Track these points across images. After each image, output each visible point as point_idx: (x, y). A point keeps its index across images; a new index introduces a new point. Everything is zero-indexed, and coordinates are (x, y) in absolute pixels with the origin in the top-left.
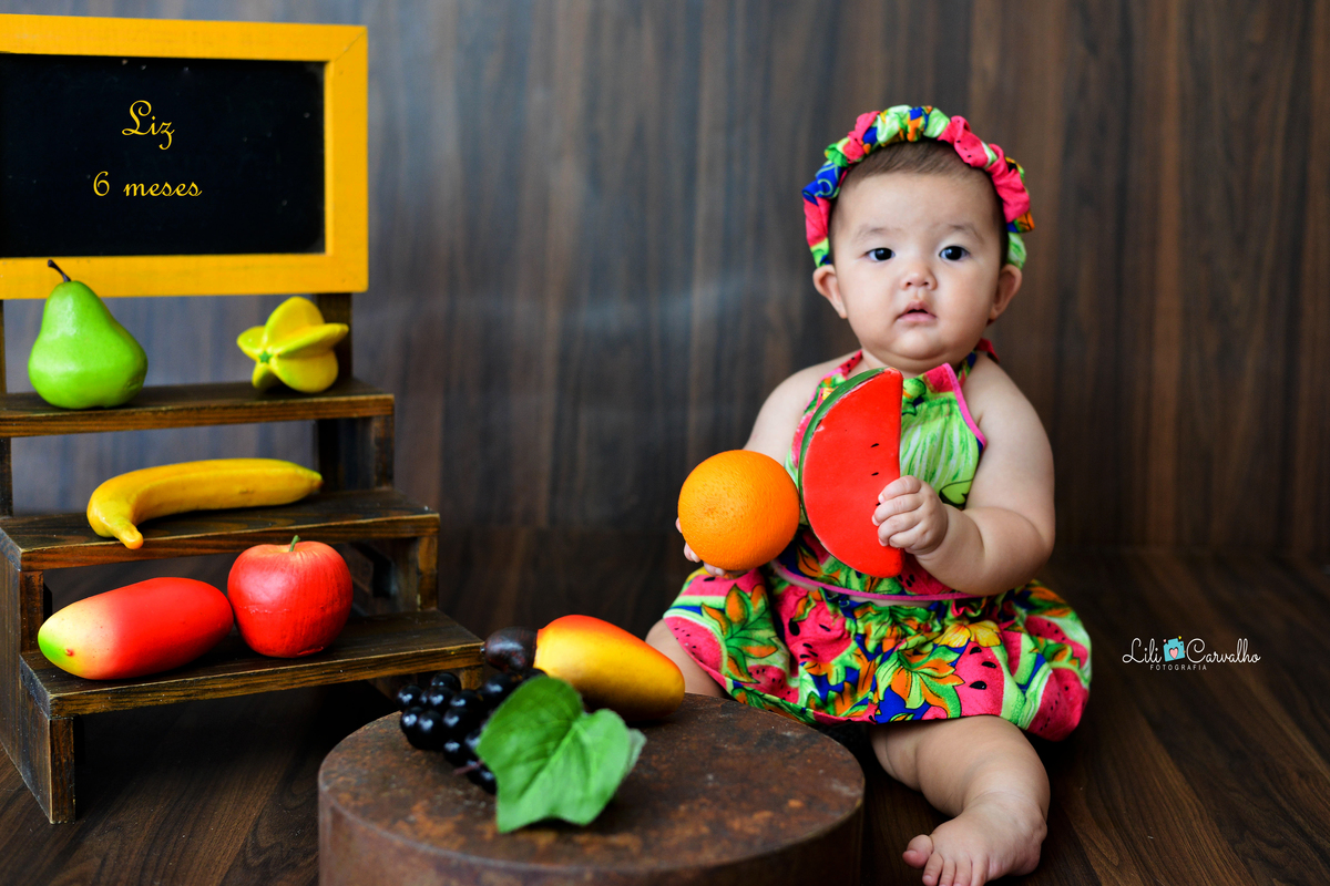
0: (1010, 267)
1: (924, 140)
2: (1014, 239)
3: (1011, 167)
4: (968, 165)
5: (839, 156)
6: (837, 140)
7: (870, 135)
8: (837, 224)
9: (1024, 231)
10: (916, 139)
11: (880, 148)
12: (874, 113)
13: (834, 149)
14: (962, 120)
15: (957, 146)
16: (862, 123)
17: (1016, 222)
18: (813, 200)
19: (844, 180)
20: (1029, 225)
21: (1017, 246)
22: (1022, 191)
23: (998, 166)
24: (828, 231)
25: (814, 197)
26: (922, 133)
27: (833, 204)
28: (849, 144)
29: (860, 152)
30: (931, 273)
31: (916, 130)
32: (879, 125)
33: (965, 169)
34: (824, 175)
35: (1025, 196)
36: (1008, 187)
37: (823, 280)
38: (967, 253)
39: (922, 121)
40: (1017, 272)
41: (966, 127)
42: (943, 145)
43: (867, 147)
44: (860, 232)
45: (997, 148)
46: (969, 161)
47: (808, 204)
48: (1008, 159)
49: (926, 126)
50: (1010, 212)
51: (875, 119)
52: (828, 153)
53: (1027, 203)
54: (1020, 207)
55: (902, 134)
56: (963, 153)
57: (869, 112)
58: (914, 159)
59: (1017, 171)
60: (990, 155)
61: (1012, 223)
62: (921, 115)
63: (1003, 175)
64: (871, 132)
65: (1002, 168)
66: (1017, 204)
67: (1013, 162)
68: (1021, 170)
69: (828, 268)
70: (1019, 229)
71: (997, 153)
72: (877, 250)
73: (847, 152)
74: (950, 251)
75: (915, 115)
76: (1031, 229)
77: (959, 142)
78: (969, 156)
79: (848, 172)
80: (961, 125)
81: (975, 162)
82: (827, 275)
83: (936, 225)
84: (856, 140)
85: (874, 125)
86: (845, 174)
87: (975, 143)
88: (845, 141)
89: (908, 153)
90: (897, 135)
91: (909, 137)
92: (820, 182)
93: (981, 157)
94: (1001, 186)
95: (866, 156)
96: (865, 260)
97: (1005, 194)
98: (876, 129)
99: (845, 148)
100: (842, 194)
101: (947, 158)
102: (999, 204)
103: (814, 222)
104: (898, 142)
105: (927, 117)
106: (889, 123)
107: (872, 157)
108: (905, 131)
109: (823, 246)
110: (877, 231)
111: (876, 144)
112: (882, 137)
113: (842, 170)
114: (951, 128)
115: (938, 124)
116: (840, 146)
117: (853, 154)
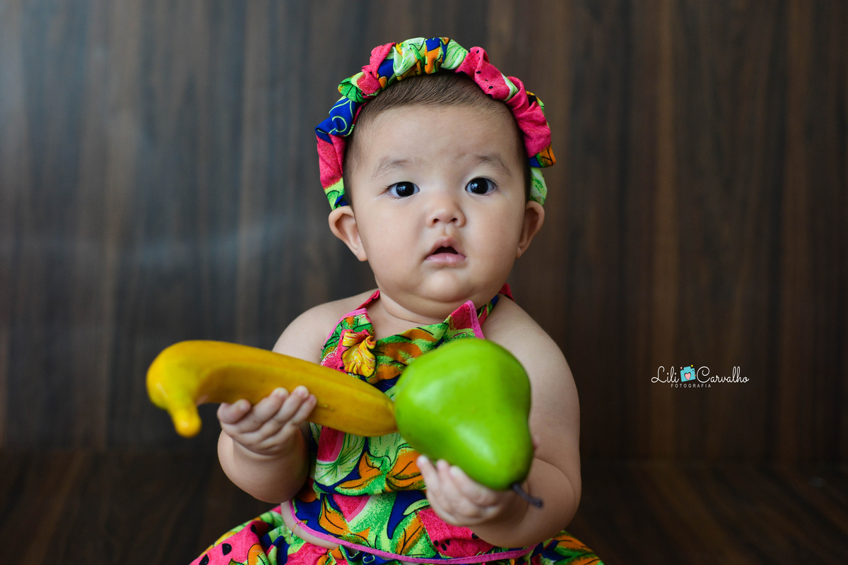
0: (533, 204)
1: (442, 73)
2: (537, 174)
3: (532, 99)
4: (490, 96)
5: (354, 90)
6: (351, 75)
7: (386, 67)
8: (353, 162)
9: (547, 166)
10: (434, 71)
11: (395, 81)
12: (389, 45)
13: (348, 83)
14: (481, 51)
15: (477, 78)
16: (377, 55)
17: (539, 156)
18: (327, 138)
19: (358, 117)
20: (551, 160)
21: (539, 182)
22: (543, 124)
23: (520, 97)
24: (342, 170)
25: (328, 134)
26: (440, 64)
27: (347, 143)
28: (363, 77)
29: (375, 86)
30: (458, 207)
31: (434, 61)
32: (395, 56)
33: (487, 100)
34: (337, 112)
35: (545, 130)
36: (530, 119)
37: (338, 223)
38: (494, 184)
39: (440, 51)
40: (540, 208)
41: (485, 58)
42: (463, 77)
43: (382, 80)
44: (381, 166)
45: (517, 80)
46: (491, 92)
47: (322, 142)
48: (528, 92)
49: (444, 57)
50: (533, 146)
51: (390, 51)
52: (341, 89)
53: (548, 136)
54: (542, 141)
55: (418, 65)
56: (485, 85)
57: (384, 44)
58: (435, 90)
59: (537, 104)
60: (511, 87)
61: (535, 157)
62: (440, 46)
63: (524, 107)
64: (386, 65)
65: (523, 100)
66: (540, 137)
67: (532, 94)
68: (541, 103)
69: (345, 209)
70: (542, 164)
71: (516, 84)
72: (400, 184)
73: (361, 86)
74: (476, 185)
75: (432, 46)
76: (553, 164)
77: (478, 72)
78: (491, 87)
79: (363, 107)
80: (481, 55)
81: (497, 93)
82: (344, 216)
83: (461, 155)
84: (371, 73)
85: (390, 58)
86: (360, 109)
87: (495, 75)
88: (359, 75)
89: (426, 85)
90: (415, 65)
91: (427, 69)
92: (333, 119)
93: (503, 87)
94: (522, 119)
95: (381, 90)
96: (386, 196)
97: (528, 128)
98: (393, 59)
99: (359, 81)
100: (357, 131)
101: (468, 90)
102: (522, 137)
103: (329, 161)
104: (415, 74)
105: (445, 48)
106: (405, 55)
107: (389, 91)
108: (422, 62)
109: (339, 186)
110: (398, 163)
111: (393, 77)
112: (398, 70)
113: (356, 105)
114: (471, 59)
115: (456, 56)
116: (354, 80)
117: (369, 88)
